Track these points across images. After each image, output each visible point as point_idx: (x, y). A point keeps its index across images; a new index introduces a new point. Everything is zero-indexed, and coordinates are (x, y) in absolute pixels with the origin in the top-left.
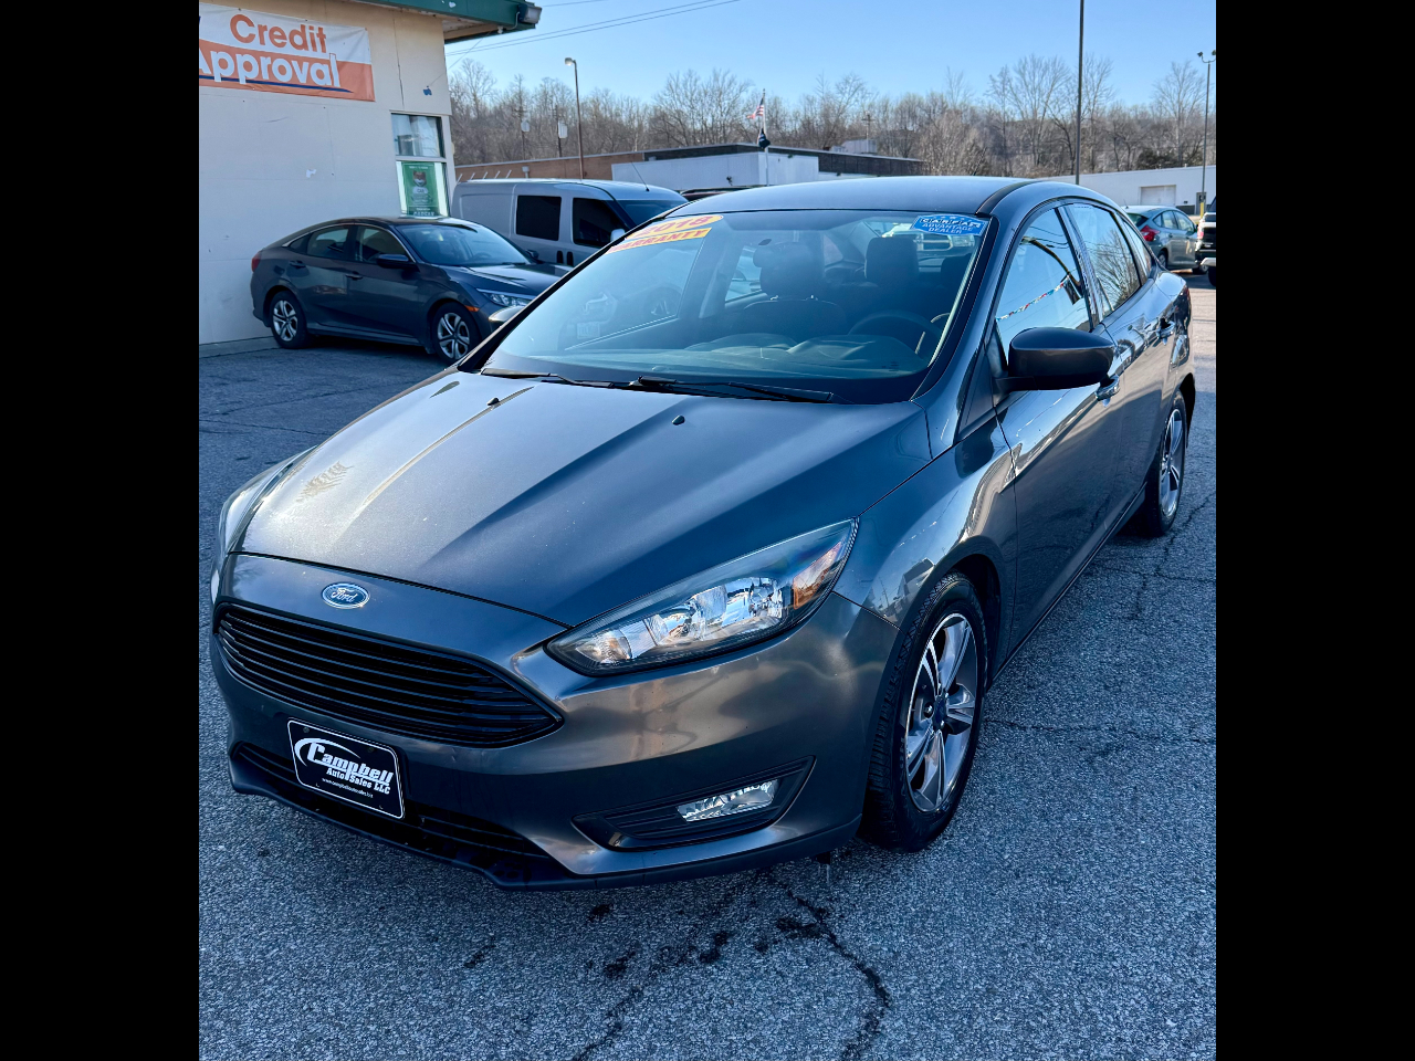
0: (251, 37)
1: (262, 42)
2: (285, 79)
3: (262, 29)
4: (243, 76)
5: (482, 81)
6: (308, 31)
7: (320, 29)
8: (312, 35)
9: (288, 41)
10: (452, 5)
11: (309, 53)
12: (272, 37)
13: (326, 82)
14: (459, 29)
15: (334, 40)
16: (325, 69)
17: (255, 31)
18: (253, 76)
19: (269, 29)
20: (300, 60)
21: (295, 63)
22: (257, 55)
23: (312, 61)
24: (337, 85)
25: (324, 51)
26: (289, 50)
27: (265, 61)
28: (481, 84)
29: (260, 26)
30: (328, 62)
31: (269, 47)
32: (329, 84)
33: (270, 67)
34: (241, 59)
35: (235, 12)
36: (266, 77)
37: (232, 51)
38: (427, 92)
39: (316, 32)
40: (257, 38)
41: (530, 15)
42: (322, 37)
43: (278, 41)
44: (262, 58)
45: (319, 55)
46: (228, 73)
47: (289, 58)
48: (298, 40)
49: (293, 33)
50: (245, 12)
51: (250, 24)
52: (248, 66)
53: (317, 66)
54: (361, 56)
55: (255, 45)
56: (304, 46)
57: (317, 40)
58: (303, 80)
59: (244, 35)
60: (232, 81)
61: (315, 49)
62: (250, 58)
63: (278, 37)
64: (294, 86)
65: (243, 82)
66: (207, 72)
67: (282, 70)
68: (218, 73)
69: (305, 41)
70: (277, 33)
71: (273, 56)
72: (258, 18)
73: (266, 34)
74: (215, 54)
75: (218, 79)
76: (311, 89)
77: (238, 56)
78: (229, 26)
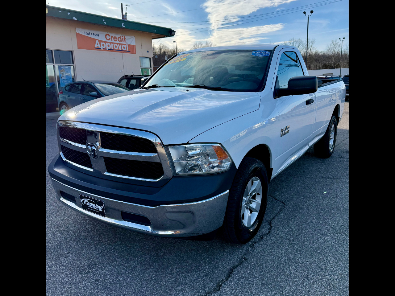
0: (109, 39)
1: (112, 40)
2: (116, 49)
3: (112, 37)
4: (107, 48)
6: (122, 37)
7: (125, 37)
9: (117, 40)
10: (155, 31)
12: (114, 39)
13: (125, 49)
15: (128, 39)
16: (125, 46)
17: (110, 37)
18: (109, 48)
19: (113, 37)
20: (120, 44)
21: (119, 45)
22: (111, 43)
24: (128, 50)
25: (125, 42)
26: (117, 42)
27: (112, 45)
29: (111, 36)
30: (126, 45)
31: (113, 41)
32: (126, 50)
33: (113, 46)
34: (107, 44)
35: (106, 33)
36: (112, 48)
37: (105, 42)
38: (148, 52)
39: (123, 37)
41: (173, 33)
42: (125, 39)
44: (112, 44)
45: (124, 43)
46: (104, 47)
47: (117, 44)
48: (120, 39)
49: (119, 38)
50: (108, 33)
51: (109, 36)
52: (109, 46)
53: (123, 46)
54: (133, 43)
55: (110, 41)
56: (121, 41)
57: (124, 39)
58: (120, 49)
59: (108, 38)
60: (105, 49)
61: (123, 42)
62: (109, 44)
63: (115, 39)
64: (118, 50)
65: (107, 49)
66: (100, 47)
67: (116, 47)
68: (102, 47)
69: (121, 40)
70: (115, 38)
71: (114, 43)
72: (111, 35)
73: (113, 38)
74: (101, 43)
75: (102, 49)
76: (122, 51)
77: (107, 43)
78: (105, 36)
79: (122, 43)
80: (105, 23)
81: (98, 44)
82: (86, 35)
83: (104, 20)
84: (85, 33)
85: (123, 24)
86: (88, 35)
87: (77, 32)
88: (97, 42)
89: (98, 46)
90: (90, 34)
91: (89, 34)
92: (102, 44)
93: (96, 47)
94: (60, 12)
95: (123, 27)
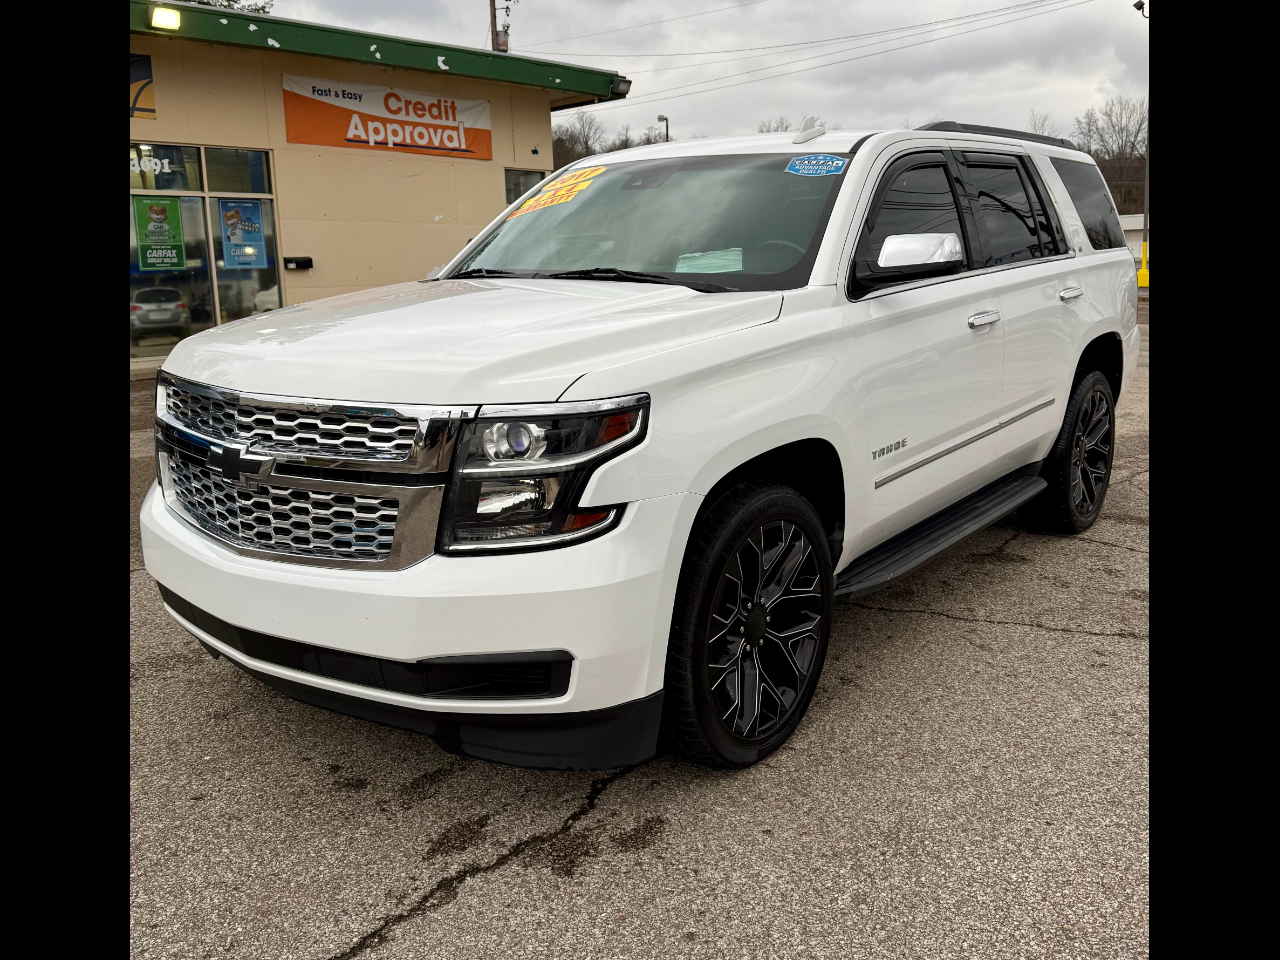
0: (399, 110)
1: (407, 114)
2: (423, 142)
3: (408, 103)
4: (391, 140)
5: (593, 130)
6: (443, 104)
7: (453, 103)
8: (446, 107)
9: (427, 113)
10: (558, 81)
11: (443, 122)
12: (415, 109)
13: (455, 144)
14: (564, 98)
15: (465, 110)
16: (454, 134)
17: (402, 105)
18: (398, 140)
19: (413, 102)
20: (436, 128)
21: (431, 130)
22: (403, 124)
23: (445, 128)
24: (463, 147)
25: (454, 120)
26: (427, 119)
27: (408, 129)
28: (592, 134)
29: (406, 101)
30: (456, 129)
31: (413, 118)
32: (457, 146)
33: (411, 133)
34: (390, 127)
35: (389, 91)
36: (408, 141)
37: (384, 121)
38: (535, 152)
39: (449, 104)
40: (403, 111)
41: (622, 87)
42: (453, 108)
43: (420, 113)
44: (406, 127)
45: (451, 123)
46: (380, 138)
47: (426, 126)
48: (435, 111)
49: (432, 106)
50: (395, 91)
51: (399, 99)
52: (395, 133)
53: (448, 132)
54: (484, 124)
55: (401, 117)
56: (439, 117)
57: (450, 111)
58: (436, 143)
59: (394, 108)
60: (382, 145)
61: (447, 118)
62: (396, 127)
63: (420, 109)
64: (429, 149)
65: (391, 145)
66: (364, 137)
67: (421, 136)
68: (373, 138)
69: (440, 112)
70: (419, 106)
71: (415, 125)
72: (405, 95)
73: (411, 107)
74: (370, 123)
75: (372, 143)
76: (443, 151)
77: (388, 125)
78: (382, 101)
80: (378, 55)
81: (356, 128)
82: (316, 97)
83: (373, 48)
84: (314, 91)
85: (440, 59)
86: (323, 99)
87: (286, 88)
88: (355, 119)
89: (357, 133)
90: (333, 94)
91: (327, 93)
92: (371, 125)
93: (350, 135)
94: (224, 21)
95: (444, 67)
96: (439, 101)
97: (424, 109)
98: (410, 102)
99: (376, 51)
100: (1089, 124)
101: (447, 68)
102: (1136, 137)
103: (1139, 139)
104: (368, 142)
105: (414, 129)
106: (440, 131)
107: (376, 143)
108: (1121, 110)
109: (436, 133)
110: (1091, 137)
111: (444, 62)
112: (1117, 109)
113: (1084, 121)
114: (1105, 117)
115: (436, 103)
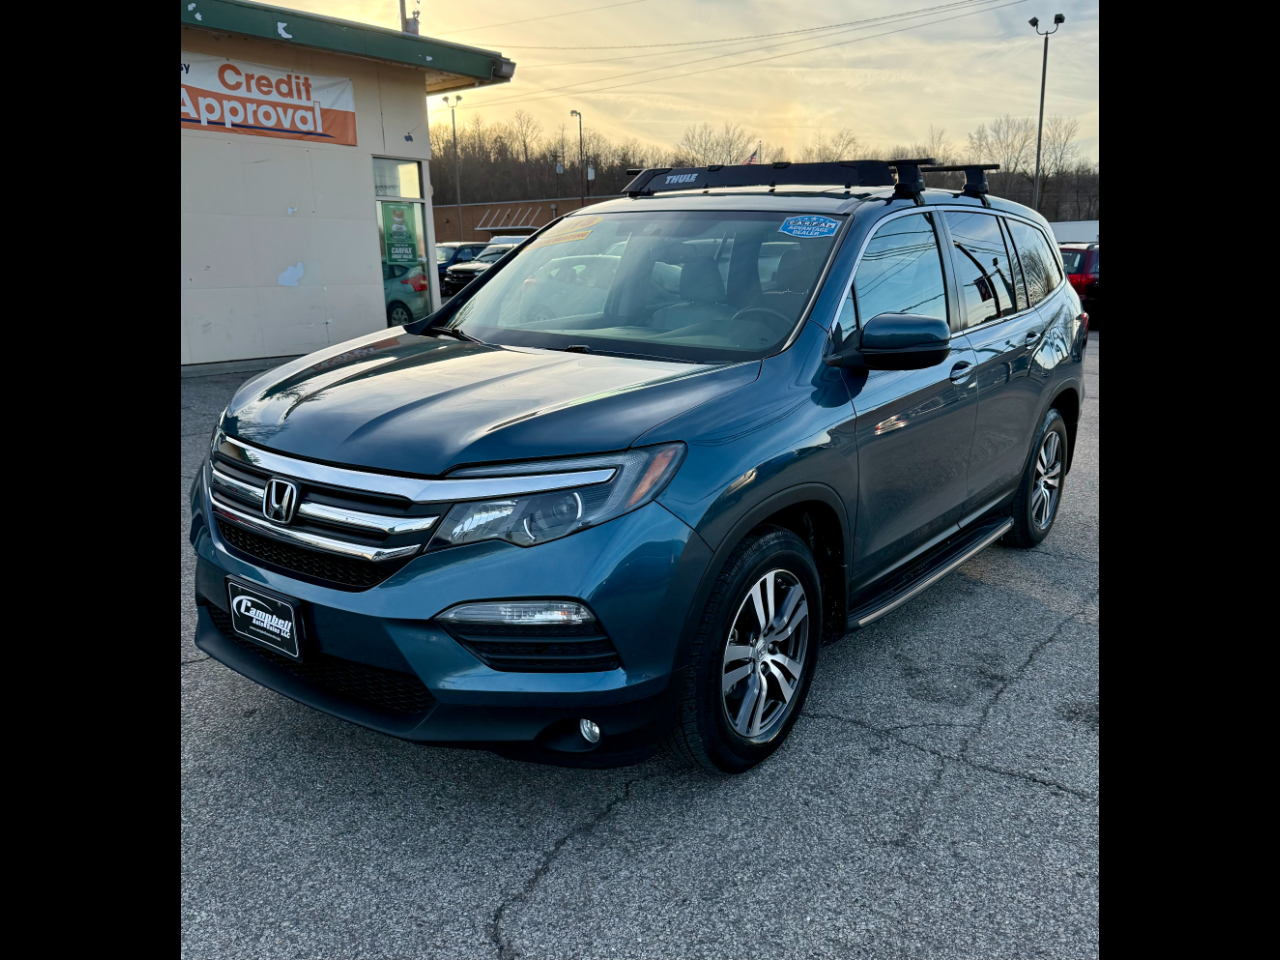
0: (238, 86)
1: (249, 89)
2: (271, 123)
3: (249, 77)
4: (229, 120)
5: (530, 129)
6: (294, 81)
7: (306, 79)
8: (298, 84)
9: (274, 90)
10: (429, 59)
12: (259, 85)
13: (309, 127)
14: (443, 81)
15: (320, 88)
16: (309, 115)
17: (242, 79)
18: (238, 120)
20: (285, 107)
21: (280, 110)
22: (243, 101)
23: (296, 108)
24: (320, 130)
25: (308, 98)
26: (274, 97)
27: (251, 107)
28: (530, 132)
29: (247, 75)
30: (312, 109)
31: (255, 94)
32: (312, 129)
33: (255, 113)
34: (227, 105)
35: (223, 62)
36: (251, 121)
37: (220, 98)
38: (409, 138)
39: (301, 81)
40: (244, 86)
41: (505, 69)
42: (307, 86)
43: (265, 89)
44: (248, 105)
45: (304, 102)
46: (215, 117)
47: (274, 105)
48: (284, 88)
49: (280, 82)
50: (231, 62)
51: (238, 73)
52: (234, 112)
53: (301, 113)
54: (345, 105)
55: (242, 92)
56: (290, 94)
57: (303, 88)
58: (287, 125)
59: (231, 82)
60: (218, 125)
61: (300, 97)
62: (236, 104)
63: (264, 85)
64: (278, 131)
65: (228, 126)
66: (193, 115)
67: (265, 115)
68: (206, 117)
69: (290, 89)
70: (264, 82)
71: (260, 103)
72: (246, 68)
73: (253, 83)
74: (201, 99)
75: (204, 123)
76: (294, 133)
77: (225, 102)
78: (217, 74)
79: (295, 101)
80: (198, 17)
83: (191, 7)
85: (281, 26)
92: (203, 102)
95: (286, 35)
96: (289, 77)
97: (270, 85)
98: (252, 77)
99: (195, 11)
100: (980, 139)
101: (290, 36)
102: (1020, 152)
103: (1022, 154)
104: (199, 121)
105: (258, 107)
106: (290, 112)
107: (209, 122)
108: (1008, 128)
109: (285, 113)
110: (981, 151)
111: (284, 29)
112: (1004, 127)
113: (975, 136)
114: (994, 134)
115: (285, 78)
